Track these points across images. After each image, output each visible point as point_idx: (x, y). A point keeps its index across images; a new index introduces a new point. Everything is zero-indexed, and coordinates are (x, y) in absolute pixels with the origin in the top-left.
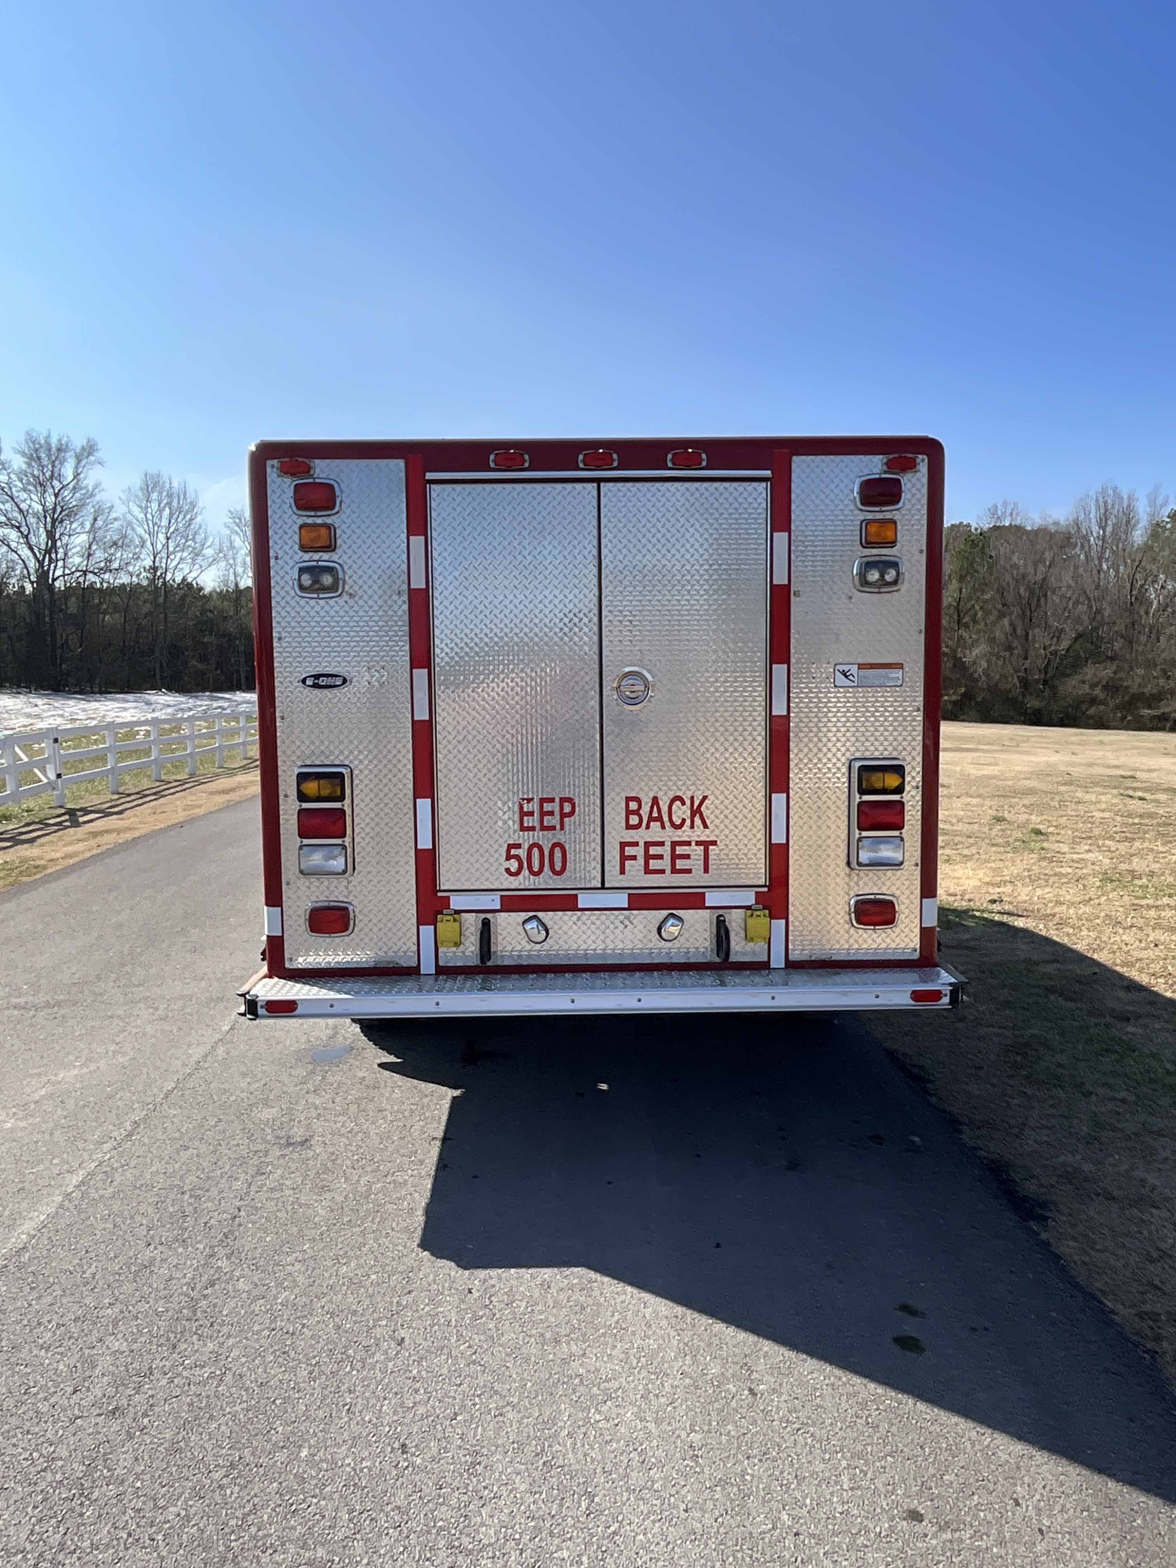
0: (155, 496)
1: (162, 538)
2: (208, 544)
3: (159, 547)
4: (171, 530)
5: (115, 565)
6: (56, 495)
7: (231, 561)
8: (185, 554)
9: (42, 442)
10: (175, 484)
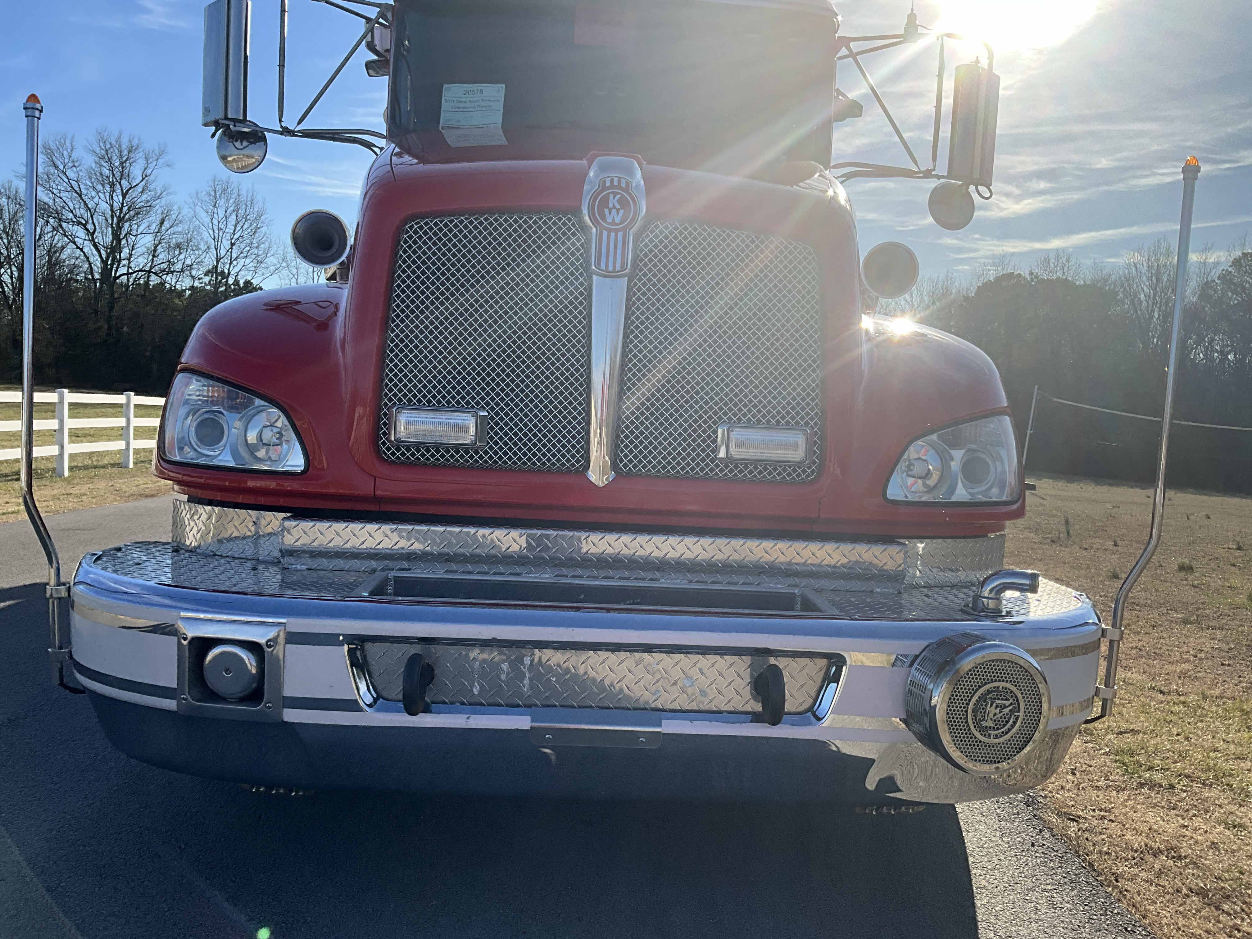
0: (221, 202)
1: (226, 244)
2: (272, 253)
3: (223, 252)
4: (236, 237)
5: (178, 267)
6: (124, 196)
7: (294, 271)
8: (248, 261)
9: (113, 142)
10: (243, 192)
